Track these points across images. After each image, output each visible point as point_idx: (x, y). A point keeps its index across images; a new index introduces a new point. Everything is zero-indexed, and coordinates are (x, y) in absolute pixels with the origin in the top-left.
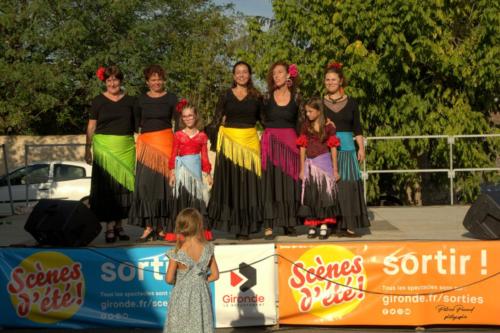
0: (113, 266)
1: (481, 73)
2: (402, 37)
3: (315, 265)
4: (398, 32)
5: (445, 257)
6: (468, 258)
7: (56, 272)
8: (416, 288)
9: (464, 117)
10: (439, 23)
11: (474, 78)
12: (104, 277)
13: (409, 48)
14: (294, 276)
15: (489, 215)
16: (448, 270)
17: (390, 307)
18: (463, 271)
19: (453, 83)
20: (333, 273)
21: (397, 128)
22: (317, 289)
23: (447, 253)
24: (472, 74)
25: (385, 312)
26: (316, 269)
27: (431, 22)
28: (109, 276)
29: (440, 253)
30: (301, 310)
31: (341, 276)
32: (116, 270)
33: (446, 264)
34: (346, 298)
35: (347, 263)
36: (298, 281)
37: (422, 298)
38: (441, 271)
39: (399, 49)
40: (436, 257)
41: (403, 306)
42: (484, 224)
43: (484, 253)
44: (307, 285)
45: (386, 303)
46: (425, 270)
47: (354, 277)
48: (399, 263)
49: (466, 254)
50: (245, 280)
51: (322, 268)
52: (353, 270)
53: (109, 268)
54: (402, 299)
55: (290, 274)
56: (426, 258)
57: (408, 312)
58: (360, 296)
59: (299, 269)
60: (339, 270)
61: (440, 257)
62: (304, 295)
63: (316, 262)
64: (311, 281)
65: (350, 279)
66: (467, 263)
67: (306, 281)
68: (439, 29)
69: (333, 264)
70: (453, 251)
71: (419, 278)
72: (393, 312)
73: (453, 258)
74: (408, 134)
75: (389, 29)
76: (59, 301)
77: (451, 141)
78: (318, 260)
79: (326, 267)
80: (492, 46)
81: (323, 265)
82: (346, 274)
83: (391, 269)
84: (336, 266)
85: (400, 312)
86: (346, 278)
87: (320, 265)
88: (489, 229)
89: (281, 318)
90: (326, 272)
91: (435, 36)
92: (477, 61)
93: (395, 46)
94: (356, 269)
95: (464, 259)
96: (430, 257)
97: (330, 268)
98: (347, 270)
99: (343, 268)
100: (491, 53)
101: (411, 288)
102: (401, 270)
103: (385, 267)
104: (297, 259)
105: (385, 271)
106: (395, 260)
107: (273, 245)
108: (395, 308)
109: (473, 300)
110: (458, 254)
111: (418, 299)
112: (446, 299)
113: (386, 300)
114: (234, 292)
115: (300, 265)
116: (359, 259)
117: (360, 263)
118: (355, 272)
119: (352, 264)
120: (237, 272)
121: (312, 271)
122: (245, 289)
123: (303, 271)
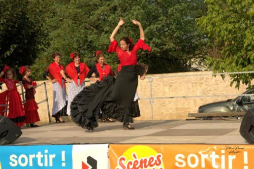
0: (16, 157)
3: (133, 160)
5: (217, 156)
6: (234, 157)
12: (11, 163)
15: (252, 126)
16: (220, 166)
20: (143, 165)
23: (218, 153)
26: (133, 162)
28: (14, 163)
29: (214, 153)
31: (149, 167)
32: (17, 159)
33: (219, 161)
35: (152, 158)
40: (211, 156)
42: (250, 132)
43: (246, 154)
46: (203, 165)
47: (157, 168)
48: (186, 160)
50: (90, 167)
51: (137, 161)
52: (156, 163)
53: (14, 158)
55: (117, 165)
60: (147, 163)
61: (214, 156)
63: (133, 157)
66: (234, 160)
70: (223, 152)
73: (223, 157)
78: (134, 156)
79: (139, 161)
81: (137, 159)
82: (151, 166)
83: (181, 163)
84: (145, 160)
87: (135, 160)
88: (253, 136)
90: (139, 164)
94: (158, 162)
95: (231, 158)
96: (206, 156)
97: (142, 162)
98: (152, 163)
99: (150, 162)
102: (187, 164)
103: (176, 161)
104: (122, 154)
105: (177, 164)
106: (183, 157)
107: (107, 145)
110: (227, 154)
115: (123, 159)
116: (159, 156)
117: (161, 158)
118: (158, 165)
119: (155, 159)
120: (86, 162)
121: (130, 163)
123: (125, 163)
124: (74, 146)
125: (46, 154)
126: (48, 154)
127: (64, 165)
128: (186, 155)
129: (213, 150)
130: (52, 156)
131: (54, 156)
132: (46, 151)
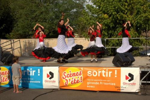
1: (136, 22)
2: (116, 13)
4: (115, 12)
5: (105, 72)
6: (111, 72)
7: (4, 72)
8: (96, 80)
9: (133, 33)
10: (127, 9)
11: (135, 23)
13: (118, 15)
14: (63, 76)
16: (106, 76)
17: (89, 85)
18: (110, 76)
20: (74, 75)
21: (117, 36)
22: (70, 80)
23: (105, 70)
24: (134, 22)
25: (88, 86)
26: (69, 74)
27: (124, 9)
29: (103, 70)
30: (65, 85)
33: (105, 74)
34: (77, 82)
35: (78, 73)
36: (64, 77)
37: (98, 83)
38: (104, 76)
39: (115, 16)
40: (102, 72)
41: (93, 85)
43: (116, 71)
44: (67, 78)
45: (88, 84)
46: (99, 75)
47: (80, 76)
48: (92, 73)
49: (111, 71)
50: (51, 76)
51: (71, 74)
52: (79, 75)
54: (93, 83)
55: (62, 75)
57: (94, 87)
58: (81, 82)
59: (65, 74)
61: (103, 72)
62: (66, 81)
64: (68, 77)
65: (78, 77)
66: (111, 73)
67: (67, 77)
68: (126, 11)
69: (74, 73)
70: (107, 70)
71: (97, 77)
72: (90, 86)
73: (107, 72)
74: (119, 38)
75: (112, 11)
76: (4, 80)
78: (70, 71)
79: (72, 73)
80: (139, 15)
82: (77, 76)
83: (90, 75)
84: (75, 73)
85: (92, 87)
86: (78, 76)
88: (118, 64)
89: (60, 87)
90: (72, 75)
91: (125, 13)
92: (135, 19)
93: (114, 15)
95: (110, 72)
96: (100, 72)
97: (73, 74)
98: (78, 74)
99: (77, 74)
100: (139, 17)
101: (95, 80)
102: (92, 75)
103: (88, 74)
104: (64, 71)
105: (88, 75)
106: (91, 72)
107: (58, 67)
108: (91, 86)
109: (112, 84)
110: (108, 71)
111: (97, 83)
112: (105, 84)
113: (88, 83)
114: (48, 79)
115: (65, 73)
116: (81, 72)
117: (81, 73)
118: (80, 75)
119: (79, 73)
120: (49, 74)
121: (68, 74)
122: (50, 78)
123: (66, 74)
124: (43, 67)
125: (31, 70)
126: (32, 70)
127: (39, 75)
128: (92, 71)
129: (103, 69)
131: (35, 71)
132: (31, 69)
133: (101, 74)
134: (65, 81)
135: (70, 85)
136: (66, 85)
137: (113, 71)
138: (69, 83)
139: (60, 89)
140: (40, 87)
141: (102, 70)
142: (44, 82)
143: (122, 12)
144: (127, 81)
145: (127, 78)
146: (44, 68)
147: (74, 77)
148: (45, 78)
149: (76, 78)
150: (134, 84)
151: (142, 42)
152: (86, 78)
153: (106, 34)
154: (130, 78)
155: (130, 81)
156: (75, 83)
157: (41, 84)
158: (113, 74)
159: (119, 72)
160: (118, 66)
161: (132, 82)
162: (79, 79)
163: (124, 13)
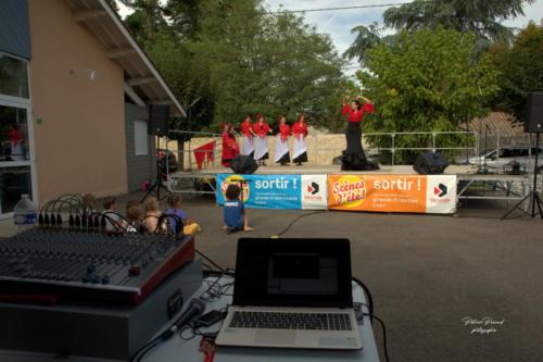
0: (260, 182)
2: (412, 87)
3: (344, 184)
4: (410, 84)
5: (401, 182)
6: (412, 182)
8: (388, 195)
9: (443, 124)
10: (431, 80)
12: (256, 186)
13: (416, 91)
14: (335, 189)
16: (403, 188)
18: (409, 188)
19: (439, 108)
21: (413, 129)
22: (345, 195)
23: (402, 180)
25: (374, 205)
27: (427, 80)
28: (258, 186)
29: (399, 180)
30: (337, 203)
31: (355, 189)
32: (261, 184)
33: (402, 185)
34: (357, 199)
35: (358, 183)
36: (336, 191)
38: (400, 187)
39: (411, 92)
40: (397, 182)
41: (382, 203)
43: (419, 181)
44: (340, 193)
46: (392, 188)
47: (361, 190)
48: (381, 184)
50: (314, 189)
51: (347, 185)
52: (360, 187)
53: (258, 183)
54: (381, 200)
56: (393, 182)
57: (384, 206)
58: (364, 198)
59: (337, 186)
60: (354, 187)
61: (399, 182)
62: (339, 197)
64: (342, 191)
65: (359, 191)
67: (340, 191)
68: (431, 83)
70: (405, 179)
71: (390, 191)
72: (378, 205)
73: (405, 183)
74: (417, 132)
75: (405, 83)
77: (434, 134)
78: (346, 182)
80: (455, 90)
82: (357, 188)
83: (378, 187)
84: (353, 185)
85: (381, 205)
88: (424, 170)
89: (329, 207)
91: (429, 86)
93: (409, 91)
94: (362, 186)
95: (410, 183)
97: (350, 186)
99: (356, 186)
100: (454, 94)
101: (386, 195)
102: (382, 187)
103: (374, 185)
105: (375, 187)
106: (379, 182)
107: (326, 175)
108: (377, 203)
109: (413, 201)
110: (407, 181)
111: (389, 200)
112: (402, 201)
113: (375, 200)
114: (310, 194)
115: (338, 184)
117: (364, 183)
118: (362, 188)
119: (360, 184)
120: (311, 186)
121: (343, 186)
122: (313, 193)
123: (339, 186)
124: (303, 175)
126: (284, 180)
127: (295, 187)
128: (382, 181)
129: (399, 178)
130: (287, 182)
132: (282, 179)
133: (395, 186)
134: (337, 198)
135: (344, 203)
136: (339, 204)
137: (415, 181)
138: (344, 199)
139: (331, 210)
140: (297, 207)
141: (396, 180)
142: (303, 199)
143: (423, 84)
144: (437, 197)
145: (436, 191)
146: (304, 178)
147: (352, 191)
148: (304, 191)
149: (356, 192)
150: (447, 200)
151: (460, 139)
152: (371, 191)
153: (394, 125)
154: (441, 192)
155: (440, 195)
156: (353, 200)
157: (299, 203)
158: (414, 186)
159: (424, 183)
160: (421, 173)
161: (444, 197)
162: (361, 194)
163: (427, 87)
